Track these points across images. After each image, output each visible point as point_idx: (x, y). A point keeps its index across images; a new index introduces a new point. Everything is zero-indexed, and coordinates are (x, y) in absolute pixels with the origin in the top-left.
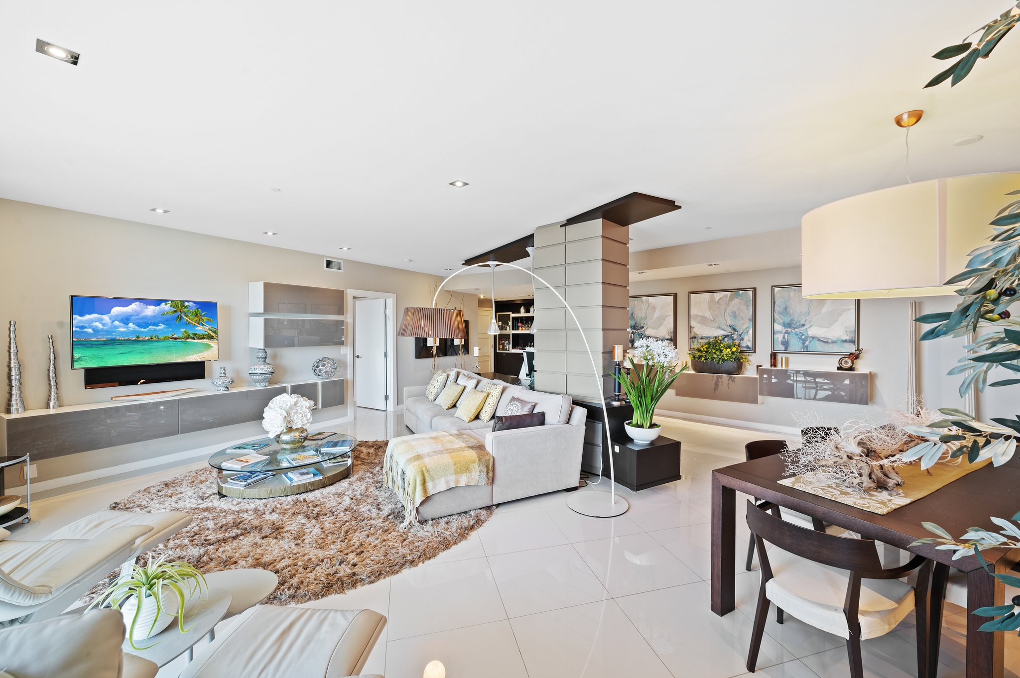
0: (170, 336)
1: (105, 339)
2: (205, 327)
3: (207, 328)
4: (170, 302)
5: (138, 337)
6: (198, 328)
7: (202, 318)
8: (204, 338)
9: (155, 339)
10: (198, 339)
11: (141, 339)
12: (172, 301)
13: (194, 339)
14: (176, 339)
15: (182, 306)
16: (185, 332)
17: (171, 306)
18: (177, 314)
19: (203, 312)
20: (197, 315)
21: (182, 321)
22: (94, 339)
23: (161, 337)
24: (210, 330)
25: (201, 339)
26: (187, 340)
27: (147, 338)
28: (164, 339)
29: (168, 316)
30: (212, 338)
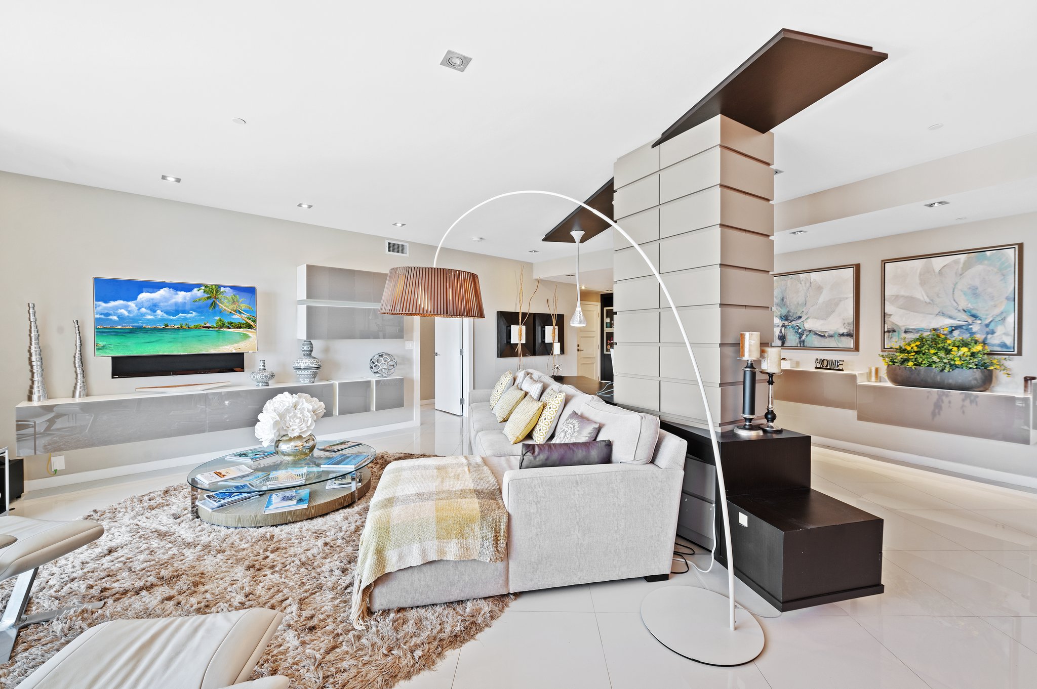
0: (203, 324)
1: (130, 327)
2: (242, 315)
3: (245, 316)
4: (203, 288)
5: (166, 325)
6: (234, 317)
7: (239, 306)
8: (241, 327)
9: (185, 327)
10: (235, 328)
11: (169, 327)
12: (206, 286)
13: (229, 328)
14: (209, 328)
15: (217, 292)
16: (220, 320)
17: (204, 292)
18: (210, 301)
19: (240, 298)
20: (234, 301)
21: (216, 308)
22: (119, 327)
23: (192, 326)
24: (248, 318)
25: (238, 328)
26: (221, 329)
27: (176, 327)
28: (196, 328)
29: (201, 303)
30: (249, 327)
